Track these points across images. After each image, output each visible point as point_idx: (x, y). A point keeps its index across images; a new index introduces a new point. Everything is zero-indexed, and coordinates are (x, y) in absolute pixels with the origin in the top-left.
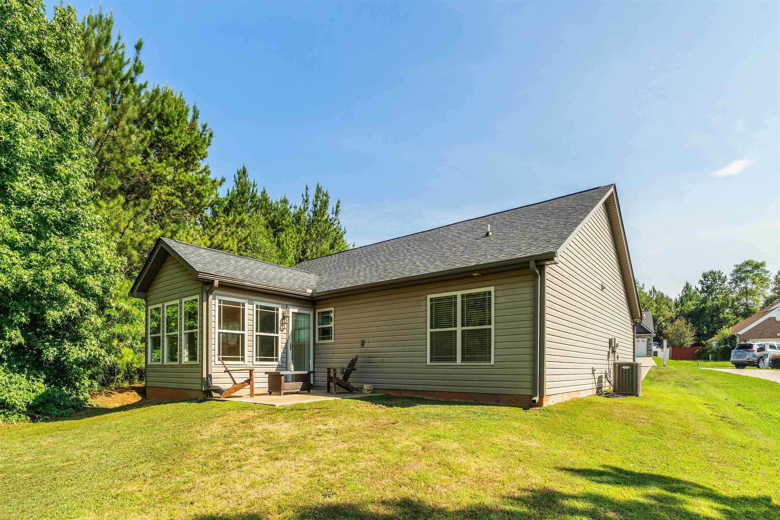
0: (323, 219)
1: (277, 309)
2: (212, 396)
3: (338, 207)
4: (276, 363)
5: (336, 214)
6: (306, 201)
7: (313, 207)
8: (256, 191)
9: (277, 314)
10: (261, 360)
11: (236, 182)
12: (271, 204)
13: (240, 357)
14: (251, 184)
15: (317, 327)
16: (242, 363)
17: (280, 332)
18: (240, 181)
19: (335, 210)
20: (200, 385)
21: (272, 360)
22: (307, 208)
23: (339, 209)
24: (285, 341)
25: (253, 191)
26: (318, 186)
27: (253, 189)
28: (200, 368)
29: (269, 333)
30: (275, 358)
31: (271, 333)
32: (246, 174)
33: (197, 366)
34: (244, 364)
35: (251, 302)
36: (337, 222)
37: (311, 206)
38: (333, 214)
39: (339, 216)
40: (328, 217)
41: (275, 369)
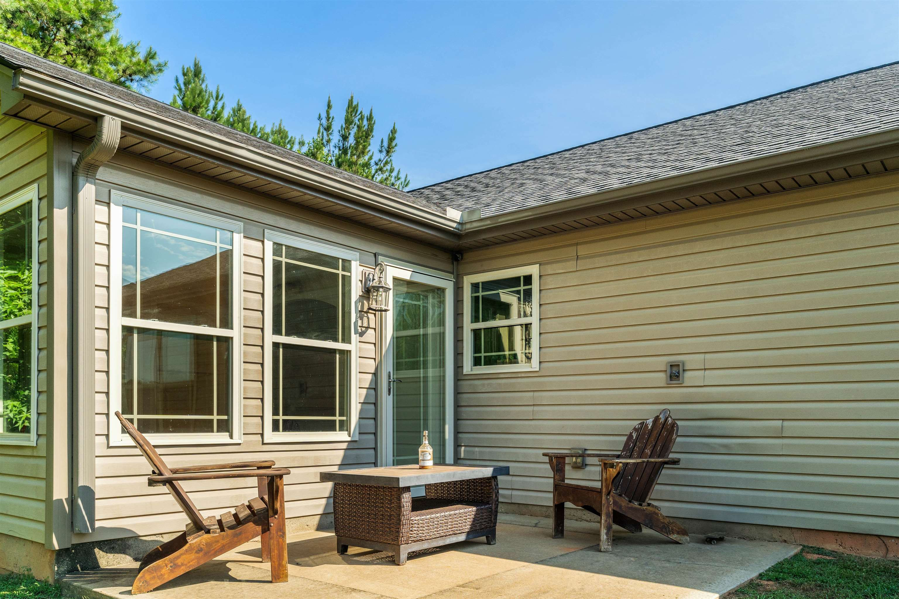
0: (361, 161)
1: (346, 265)
2: (95, 566)
3: (391, 139)
4: (343, 436)
5: (388, 152)
6: (328, 129)
7: (341, 139)
8: (223, 108)
9: (347, 280)
10: (289, 426)
11: (180, 90)
12: (253, 129)
13: (215, 417)
14: (211, 95)
15: (468, 326)
16: (222, 438)
17: (354, 337)
18: (187, 88)
19: (386, 144)
20: (42, 528)
21: (330, 426)
22: (329, 141)
23: (394, 144)
24: (371, 365)
25: (214, 108)
26: (351, 102)
27: (216, 104)
28: (43, 463)
29: (318, 338)
30: (337, 418)
31: (325, 339)
32: (202, 76)
33: (28, 452)
34: (228, 441)
35: (255, 231)
36: (388, 167)
37: (336, 138)
38: (381, 151)
39: (395, 157)
40: (371, 158)
41: (342, 453)
